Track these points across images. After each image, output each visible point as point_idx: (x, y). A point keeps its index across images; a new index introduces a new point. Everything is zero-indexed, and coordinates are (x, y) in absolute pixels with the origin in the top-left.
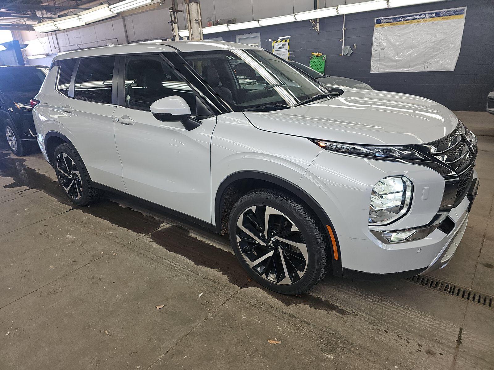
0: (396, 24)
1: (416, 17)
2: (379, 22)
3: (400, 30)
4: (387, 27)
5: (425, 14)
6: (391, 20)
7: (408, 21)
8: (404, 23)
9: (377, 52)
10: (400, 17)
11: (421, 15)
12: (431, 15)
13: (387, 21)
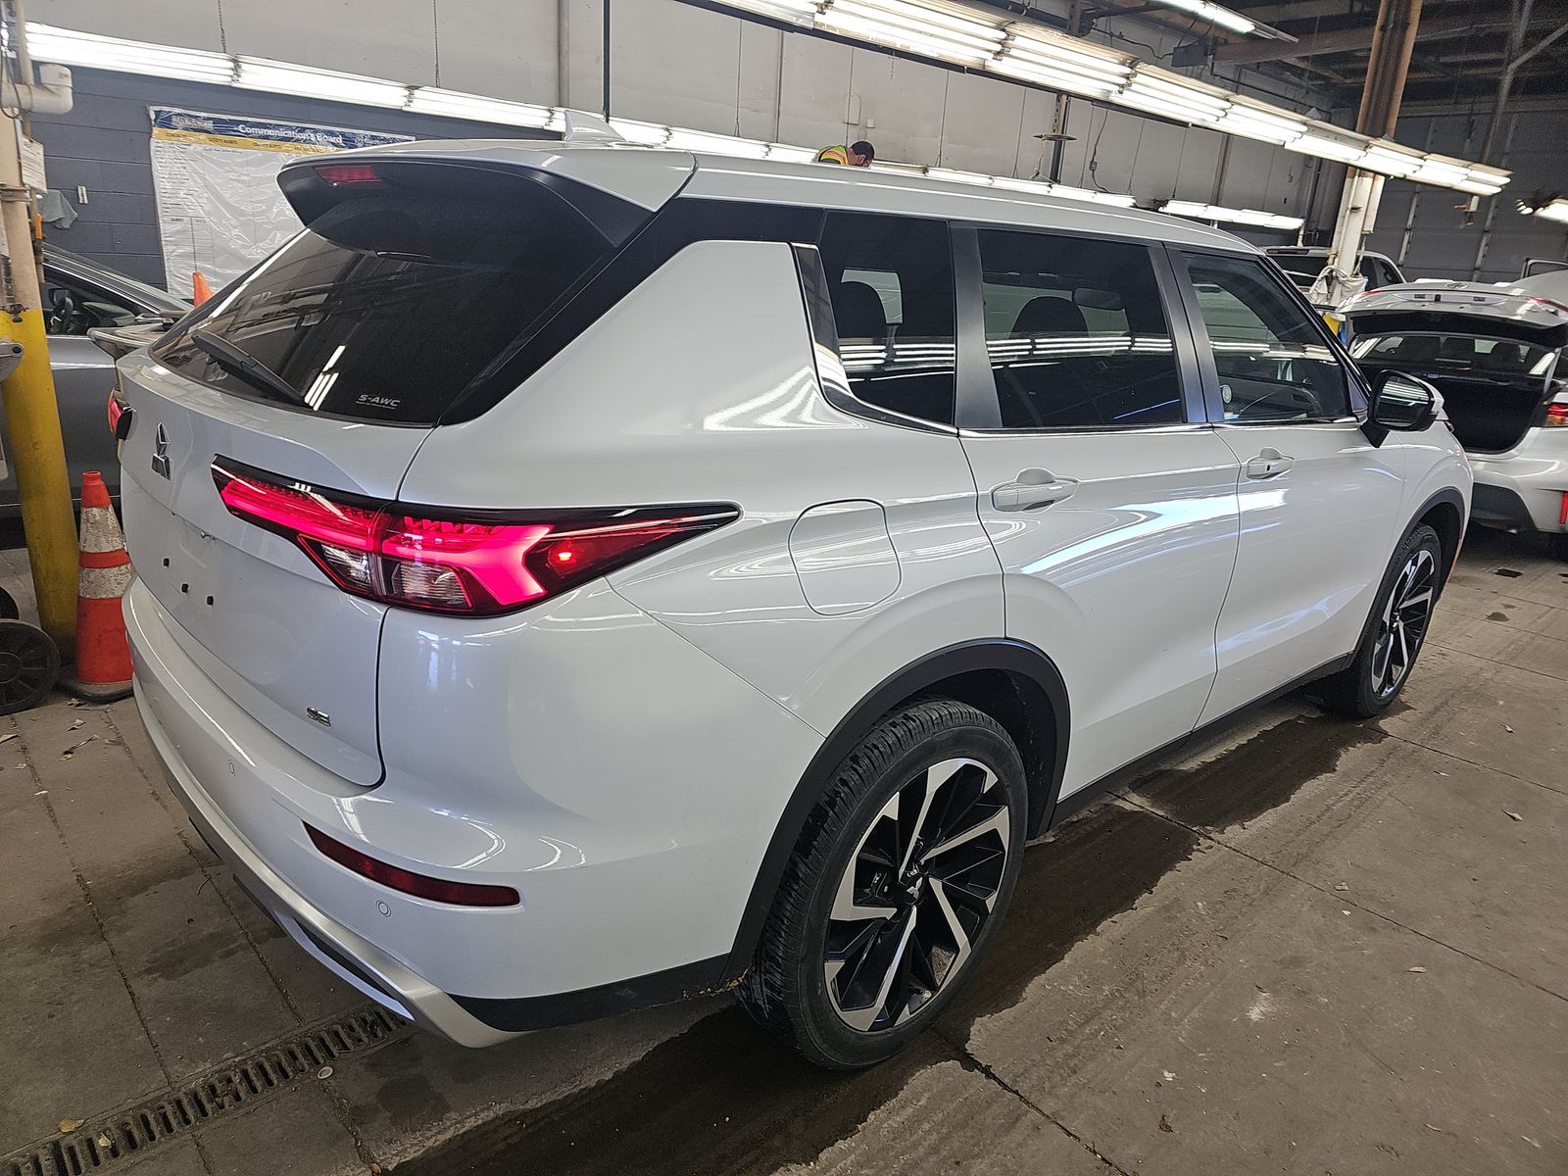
0: (231, 142)
1: (290, 134)
2: (165, 122)
3: (247, 164)
4: (199, 144)
5: (315, 131)
6: (209, 125)
7: (268, 142)
8: (256, 145)
9: (179, 226)
10: (239, 123)
11: (302, 130)
12: (332, 140)
13: (194, 125)
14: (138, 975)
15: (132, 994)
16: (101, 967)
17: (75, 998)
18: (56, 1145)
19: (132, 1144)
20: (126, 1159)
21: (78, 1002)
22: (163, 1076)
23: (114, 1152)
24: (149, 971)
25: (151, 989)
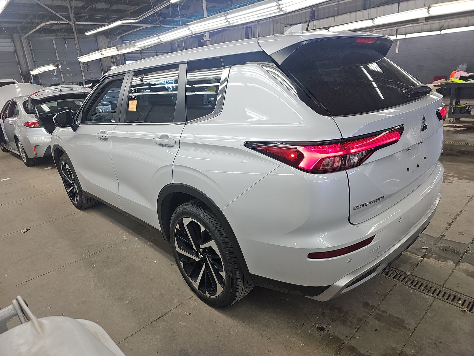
14: (408, 329)
15: (416, 327)
16: (414, 343)
17: (430, 341)
18: (470, 311)
19: (455, 297)
20: (459, 296)
21: (431, 339)
22: (434, 302)
23: (460, 299)
24: (405, 328)
25: (411, 323)
